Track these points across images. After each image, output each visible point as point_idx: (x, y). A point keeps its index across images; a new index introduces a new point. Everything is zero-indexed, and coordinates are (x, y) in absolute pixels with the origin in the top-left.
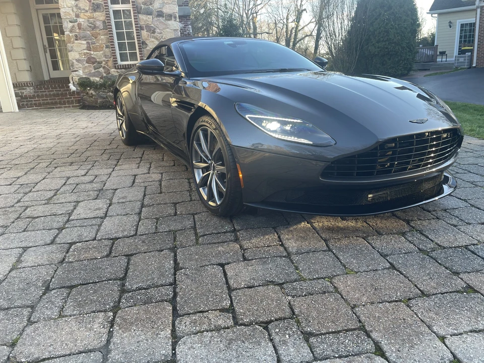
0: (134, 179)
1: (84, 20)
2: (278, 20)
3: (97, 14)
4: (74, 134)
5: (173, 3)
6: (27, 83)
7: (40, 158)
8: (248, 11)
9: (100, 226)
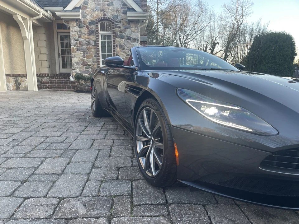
0: (93, 143)
1: (83, 39)
2: (200, 48)
3: (91, 37)
4: (64, 107)
5: (138, 32)
6: (46, 75)
7: (36, 121)
8: (182, 42)
9: (54, 182)
